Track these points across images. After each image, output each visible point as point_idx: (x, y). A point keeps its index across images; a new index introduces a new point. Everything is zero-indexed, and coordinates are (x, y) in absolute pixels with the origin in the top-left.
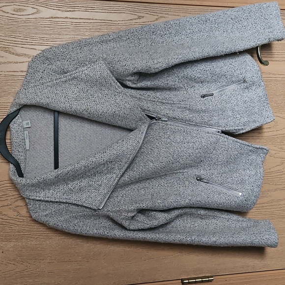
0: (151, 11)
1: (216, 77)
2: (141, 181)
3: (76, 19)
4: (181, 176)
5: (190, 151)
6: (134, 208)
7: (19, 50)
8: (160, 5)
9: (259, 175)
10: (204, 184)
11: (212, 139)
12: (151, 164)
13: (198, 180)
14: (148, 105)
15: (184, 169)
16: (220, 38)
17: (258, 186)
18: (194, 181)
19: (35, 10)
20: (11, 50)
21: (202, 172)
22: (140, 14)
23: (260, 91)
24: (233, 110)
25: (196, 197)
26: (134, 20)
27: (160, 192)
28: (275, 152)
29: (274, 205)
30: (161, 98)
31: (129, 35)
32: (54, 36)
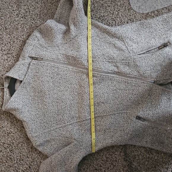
5: (130, 96)
11: (147, 87)
12: (103, 105)
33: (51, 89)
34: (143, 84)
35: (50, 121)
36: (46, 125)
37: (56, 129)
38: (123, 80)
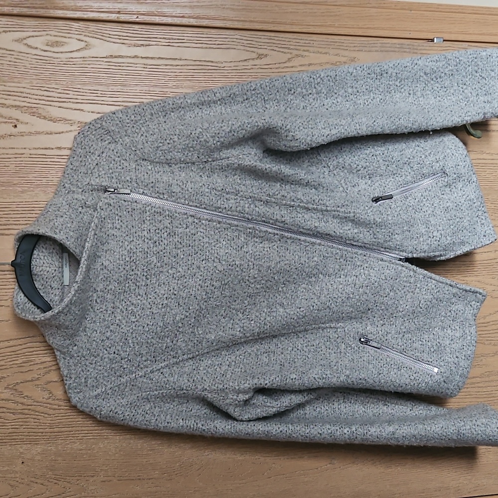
0: (280, 46)
1: (394, 166)
2: (262, 339)
3: (152, 58)
4: (331, 333)
5: (349, 289)
6: (249, 386)
7: (55, 112)
8: (295, 36)
9: (469, 338)
10: (372, 351)
11: (388, 271)
12: (281, 310)
13: (362, 343)
14: (282, 212)
15: (338, 321)
16: (402, 105)
17: (467, 358)
18: (355, 344)
19: (83, 44)
20: (40, 111)
21: (369, 329)
22: (261, 51)
23: (471, 191)
24: (427, 223)
25: (357, 372)
26: (251, 61)
27: (296, 360)
28: (493, 288)
29: (492, 381)
30: (305, 201)
31: (249, 93)
32: (115, 89)
33: (153, 272)
34: (380, 262)
35: (138, 354)
36: (125, 366)
37: (152, 372)
38: (334, 252)
